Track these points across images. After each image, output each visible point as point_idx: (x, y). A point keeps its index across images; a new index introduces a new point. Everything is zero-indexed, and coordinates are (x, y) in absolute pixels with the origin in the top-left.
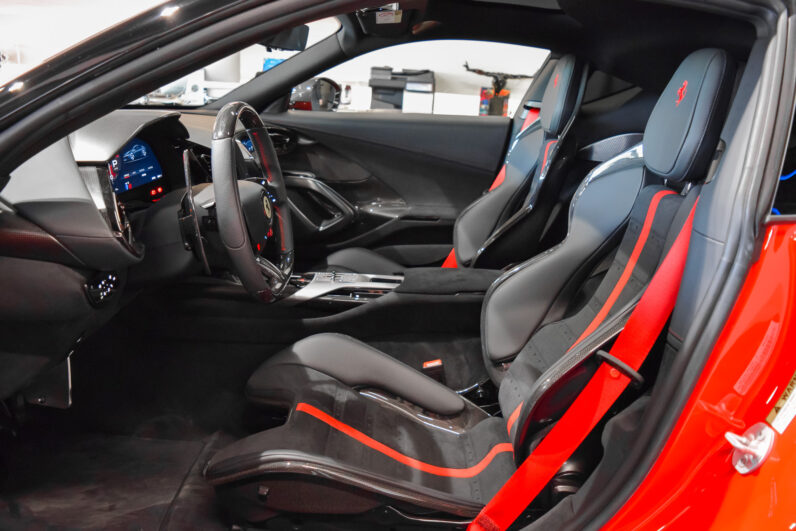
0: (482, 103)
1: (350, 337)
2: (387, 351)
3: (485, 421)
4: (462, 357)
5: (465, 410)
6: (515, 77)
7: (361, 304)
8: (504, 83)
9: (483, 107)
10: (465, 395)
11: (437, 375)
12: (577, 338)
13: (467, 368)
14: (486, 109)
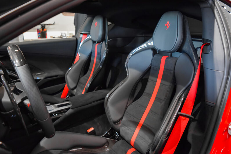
0: (38, 34)
1: (60, 132)
2: (73, 131)
3: (116, 143)
4: (98, 124)
5: (107, 142)
6: (47, 25)
7: (59, 117)
8: (45, 27)
9: (39, 35)
10: (104, 136)
11: (93, 133)
12: (146, 108)
13: (100, 127)
14: (40, 36)
